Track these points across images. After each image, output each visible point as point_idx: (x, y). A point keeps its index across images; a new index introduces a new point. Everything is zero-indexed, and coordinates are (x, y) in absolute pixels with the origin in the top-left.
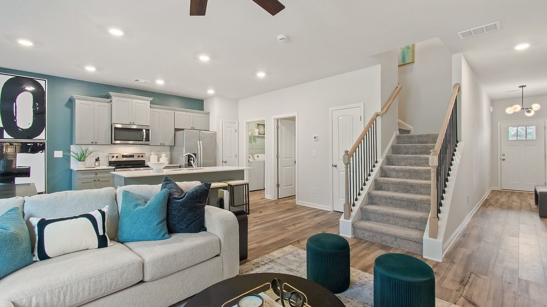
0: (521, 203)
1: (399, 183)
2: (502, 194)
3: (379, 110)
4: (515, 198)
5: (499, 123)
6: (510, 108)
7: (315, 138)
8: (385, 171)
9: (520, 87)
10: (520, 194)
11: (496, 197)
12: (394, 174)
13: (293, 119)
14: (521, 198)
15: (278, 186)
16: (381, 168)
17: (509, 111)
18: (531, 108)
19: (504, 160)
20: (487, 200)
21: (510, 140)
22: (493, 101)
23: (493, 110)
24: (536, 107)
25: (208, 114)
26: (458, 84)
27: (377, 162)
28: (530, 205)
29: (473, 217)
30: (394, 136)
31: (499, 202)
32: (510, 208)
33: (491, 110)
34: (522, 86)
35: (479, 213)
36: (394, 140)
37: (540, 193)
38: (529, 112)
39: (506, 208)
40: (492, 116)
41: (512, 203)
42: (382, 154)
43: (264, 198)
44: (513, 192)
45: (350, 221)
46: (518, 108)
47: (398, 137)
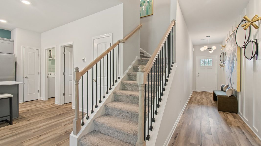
0: (207, 100)
1: (130, 96)
2: (198, 94)
3: (121, 38)
4: (203, 96)
5: (196, 57)
6: (202, 48)
7: (83, 60)
8: (124, 85)
9: (207, 37)
10: (205, 93)
11: (195, 96)
12: (130, 87)
13: (71, 46)
14: (206, 96)
15: (64, 94)
16: (122, 83)
17: (202, 49)
18: (212, 48)
19: (198, 76)
20: (191, 99)
21: (201, 66)
22: (194, 46)
23: (194, 50)
24: (214, 48)
25: (13, 41)
26: (174, 20)
27: (119, 78)
28: (211, 100)
29: (183, 113)
30: (136, 59)
31: (197, 99)
32: (202, 104)
33: (193, 50)
34: (208, 36)
35: (187, 109)
36: (136, 61)
37: (218, 96)
38: (211, 50)
39: (200, 104)
40: (194, 53)
41: (203, 100)
42: (124, 72)
43: (54, 104)
44: (202, 93)
45: (77, 137)
46: (206, 48)
47: (139, 60)
